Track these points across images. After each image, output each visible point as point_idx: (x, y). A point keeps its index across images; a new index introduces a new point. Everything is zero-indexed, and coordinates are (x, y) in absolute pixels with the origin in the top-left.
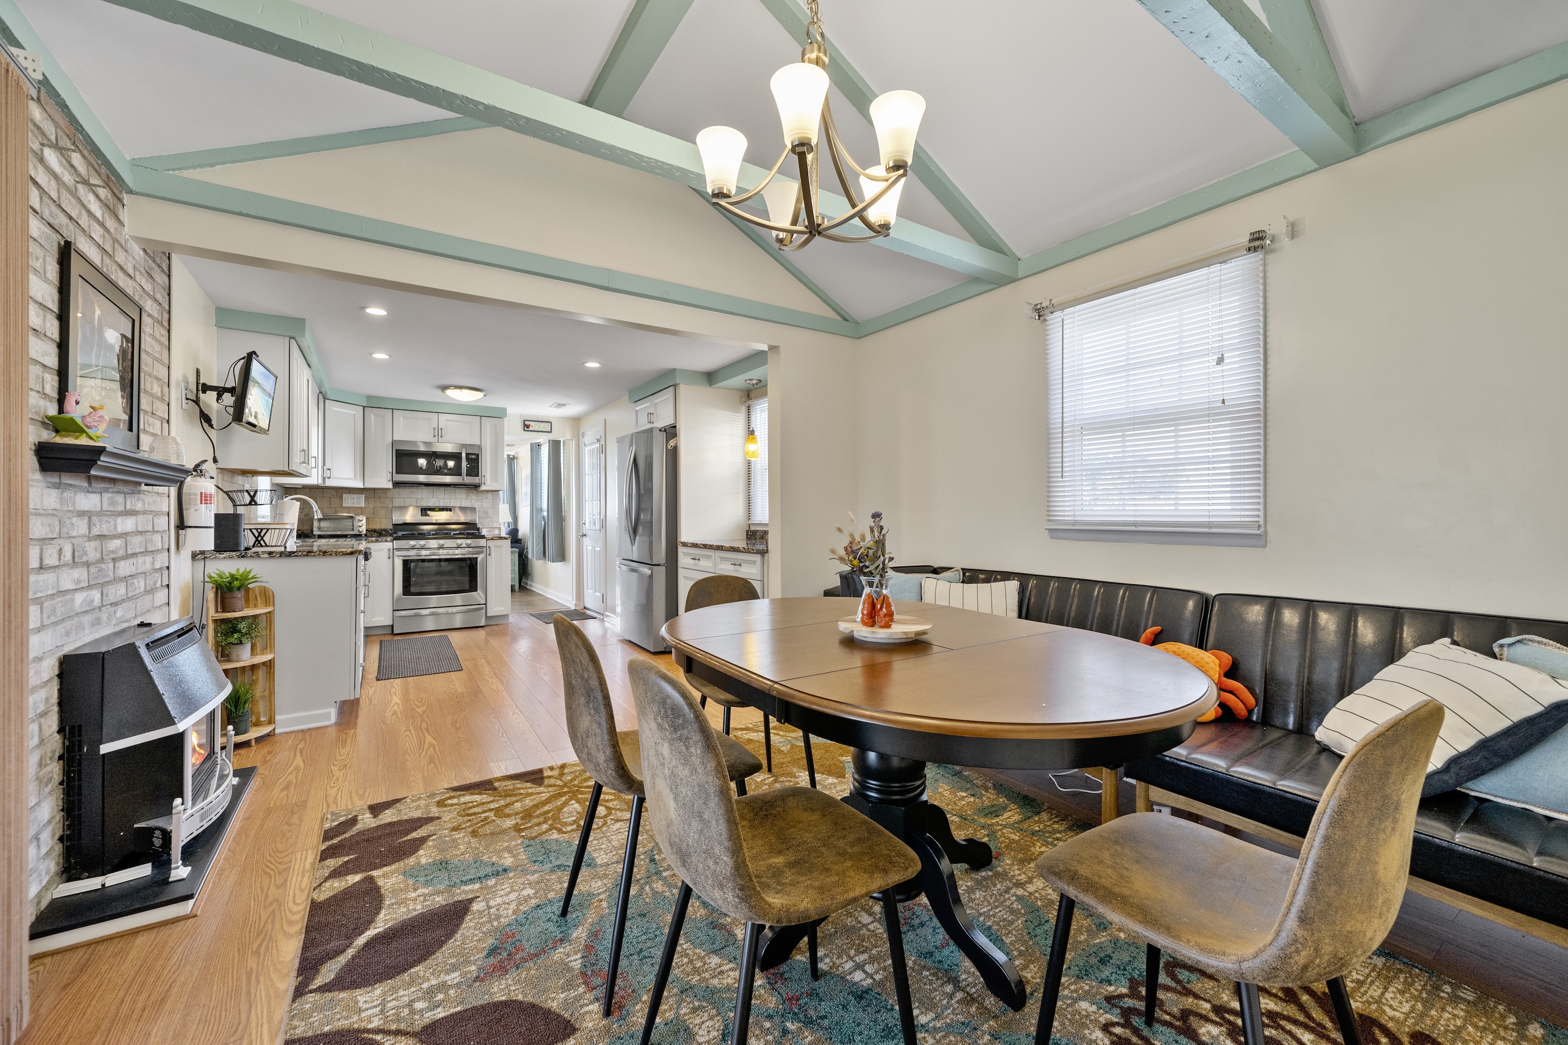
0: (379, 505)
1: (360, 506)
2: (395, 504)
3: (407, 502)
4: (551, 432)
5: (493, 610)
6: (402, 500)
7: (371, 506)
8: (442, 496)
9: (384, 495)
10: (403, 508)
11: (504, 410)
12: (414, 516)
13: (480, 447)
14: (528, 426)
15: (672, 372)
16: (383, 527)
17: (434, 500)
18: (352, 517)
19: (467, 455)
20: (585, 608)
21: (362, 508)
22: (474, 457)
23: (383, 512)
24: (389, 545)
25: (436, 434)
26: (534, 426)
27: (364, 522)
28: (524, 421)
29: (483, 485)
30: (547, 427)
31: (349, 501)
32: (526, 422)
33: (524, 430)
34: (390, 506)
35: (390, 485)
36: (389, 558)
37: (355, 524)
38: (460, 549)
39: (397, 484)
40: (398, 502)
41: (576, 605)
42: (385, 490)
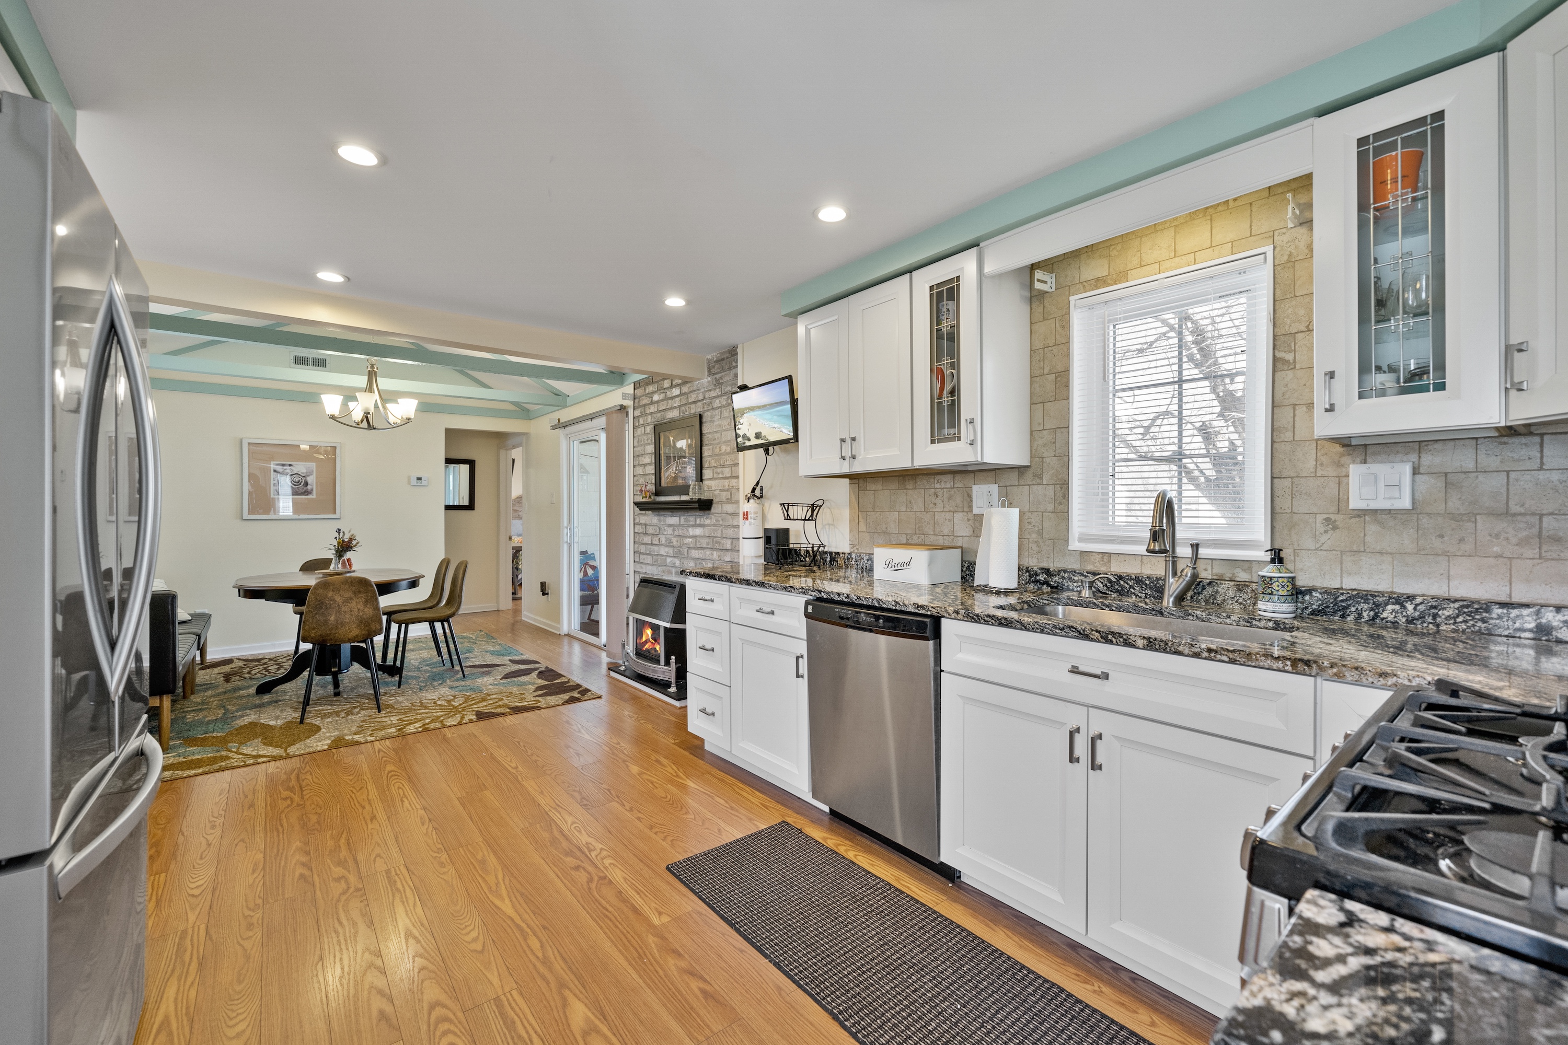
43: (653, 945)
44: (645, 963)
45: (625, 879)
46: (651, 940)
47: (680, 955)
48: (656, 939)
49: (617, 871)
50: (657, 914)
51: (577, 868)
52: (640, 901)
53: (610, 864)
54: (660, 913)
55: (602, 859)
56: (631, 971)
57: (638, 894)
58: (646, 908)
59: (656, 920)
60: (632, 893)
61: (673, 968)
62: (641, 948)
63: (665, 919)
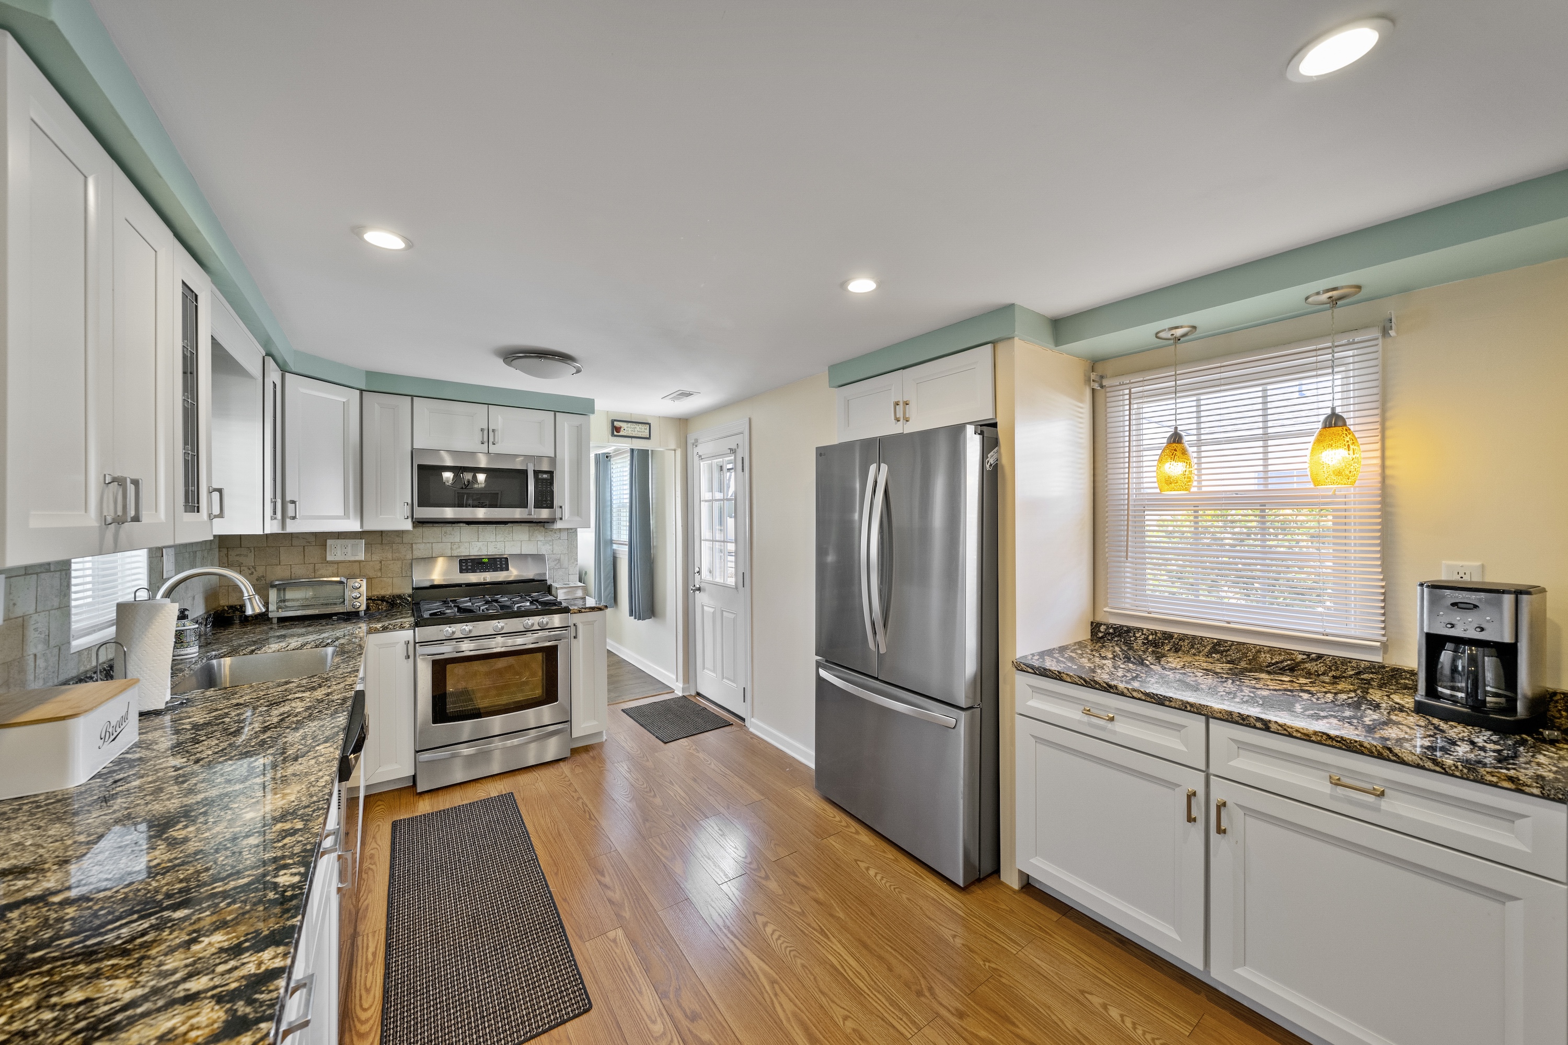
0: (390, 556)
1: (357, 558)
2: (417, 554)
3: (437, 548)
4: (649, 438)
5: (582, 727)
6: (429, 546)
7: (376, 557)
8: (492, 538)
9: (398, 540)
10: (430, 560)
11: (591, 402)
12: (446, 573)
13: (553, 460)
14: (618, 429)
15: (1007, 310)
16: (397, 591)
17: (479, 544)
18: (341, 582)
19: (536, 473)
20: (698, 694)
21: (360, 562)
22: (545, 476)
23: (396, 567)
24: (407, 635)
25: (486, 439)
26: (626, 429)
27: (364, 588)
28: (613, 421)
29: (559, 521)
30: (642, 431)
31: (336, 552)
32: (616, 424)
33: (613, 435)
34: (409, 557)
35: (408, 525)
36: (408, 657)
37: (347, 593)
38: (529, 634)
39: (419, 523)
40: (421, 550)
41: (684, 690)
42: (400, 533)
43: (627, 909)
44: (636, 895)
45: (641, 993)
46: (627, 914)
47: (610, 901)
48: (624, 914)
49: (647, 1008)
50: (618, 940)
51: (694, 1017)
52: (630, 957)
53: (654, 1022)
54: (614, 941)
55: (664, 1034)
56: (646, 891)
57: (630, 968)
58: (626, 948)
59: (620, 932)
60: (636, 970)
61: (617, 891)
62: (636, 908)
63: (611, 934)
